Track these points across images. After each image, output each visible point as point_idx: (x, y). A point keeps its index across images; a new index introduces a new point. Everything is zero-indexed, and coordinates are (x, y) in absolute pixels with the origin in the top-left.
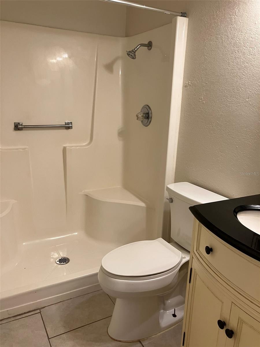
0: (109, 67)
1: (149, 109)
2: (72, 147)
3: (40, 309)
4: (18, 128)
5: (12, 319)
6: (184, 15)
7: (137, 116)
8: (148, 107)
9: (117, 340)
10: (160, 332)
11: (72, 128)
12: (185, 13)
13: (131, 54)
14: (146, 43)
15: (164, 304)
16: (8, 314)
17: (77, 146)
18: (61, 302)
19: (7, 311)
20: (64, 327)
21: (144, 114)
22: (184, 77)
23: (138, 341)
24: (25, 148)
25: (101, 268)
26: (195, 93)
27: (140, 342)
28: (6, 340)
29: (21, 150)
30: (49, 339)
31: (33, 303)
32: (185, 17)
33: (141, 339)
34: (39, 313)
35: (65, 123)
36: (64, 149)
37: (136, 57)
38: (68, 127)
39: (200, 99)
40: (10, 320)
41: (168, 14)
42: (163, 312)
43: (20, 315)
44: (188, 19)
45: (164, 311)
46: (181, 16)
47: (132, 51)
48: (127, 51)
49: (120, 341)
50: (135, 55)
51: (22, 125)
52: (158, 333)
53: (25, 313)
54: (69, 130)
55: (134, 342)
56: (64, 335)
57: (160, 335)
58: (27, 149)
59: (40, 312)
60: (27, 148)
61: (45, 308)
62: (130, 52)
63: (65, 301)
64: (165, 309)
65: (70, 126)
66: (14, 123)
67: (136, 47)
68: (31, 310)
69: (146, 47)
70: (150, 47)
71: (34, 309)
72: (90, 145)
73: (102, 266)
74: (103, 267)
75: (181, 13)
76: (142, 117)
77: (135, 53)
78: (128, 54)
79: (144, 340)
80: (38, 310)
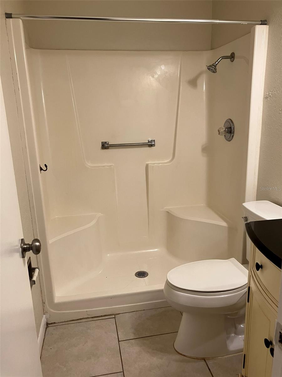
0: (193, 83)
1: (231, 123)
2: (154, 164)
3: (115, 315)
4: (105, 147)
5: (91, 319)
6: (264, 23)
7: (219, 131)
8: (230, 121)
9: (181, 354)
10: (227, 355)
11: (155, 146)
12: (266, 21)
13: (211, 68)
14: (229, 54)
15: (236, 328)
16: (88, 315)
17: (159, 164)
18: (134, 311)
19: (87, 311)
20: (134, 333)
21: (226, 128)
22: (264, 88)
23: (203, 359)
24: (111, 166)
25: (166, 281)
26: (276, 104)
27: (205, 360)
28: (82, 336)
29: (108, 167)
30: (119, 341)
31: (109, 309)
32: (266, 25)
33: (206, 358)
34: (113, 318)
35: (148, 141)
36: (147, 166)
37: (217, 71)
38: (151, 144)
39: (280, 110)
40: (88, 320)
41: (246, 24)
42: (234, 336)
43: (97, 317)
44: (268, 26)
45: (236, 336)
46: (261, 24)
47: (213, 65)
48: (207, 66)
49: (184, 356)
50: (215, 69)
51: (108, 144)
52: (226, 355)
53: (101, 316)
54: (152, 147)
55: (198, 359)
56: (133, 341)
57: (227, 357)
58: (112, 167)
59: (115, 318)
60: (112, 165)
61: (119, 315)
62: (210, 66)
63: (138, 311)
64: (237, 334)
65: (153, 143)
66: (102, 142)
67: (217, 61)
68: (107, 314)
69: (229, 59)
70: (232, 59)
71: (110, 314)
72: (171, 163)
73: (167, 279)
74: (168, 281)
75: (261, 21)
76: (224, 132)
77: (215, 67)
78: (209, 69)
79: (209, 359)
80: (114, 316)
